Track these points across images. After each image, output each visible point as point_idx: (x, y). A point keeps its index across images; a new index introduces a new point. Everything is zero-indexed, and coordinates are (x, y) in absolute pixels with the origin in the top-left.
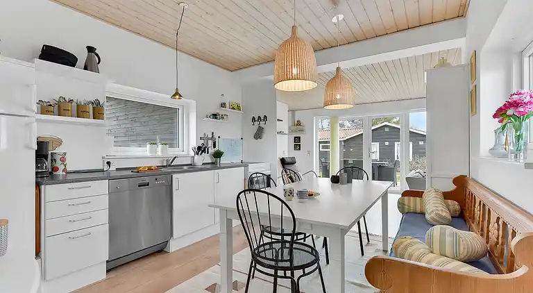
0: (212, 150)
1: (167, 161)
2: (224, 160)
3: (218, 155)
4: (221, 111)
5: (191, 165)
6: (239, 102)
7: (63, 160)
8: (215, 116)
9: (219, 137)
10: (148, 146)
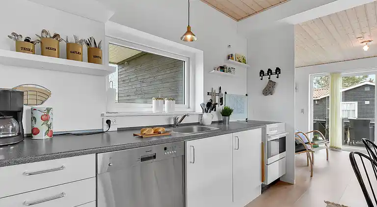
0: (219, 108)
1: (175, 119)
2: (233, 118)
3: (227, 113)
4: (229, 64)
5: (198, 123)
6: (245, 55)
7: (46, 119)
8: (222, 68)
9: (226, 93)
10: (154, 101)
